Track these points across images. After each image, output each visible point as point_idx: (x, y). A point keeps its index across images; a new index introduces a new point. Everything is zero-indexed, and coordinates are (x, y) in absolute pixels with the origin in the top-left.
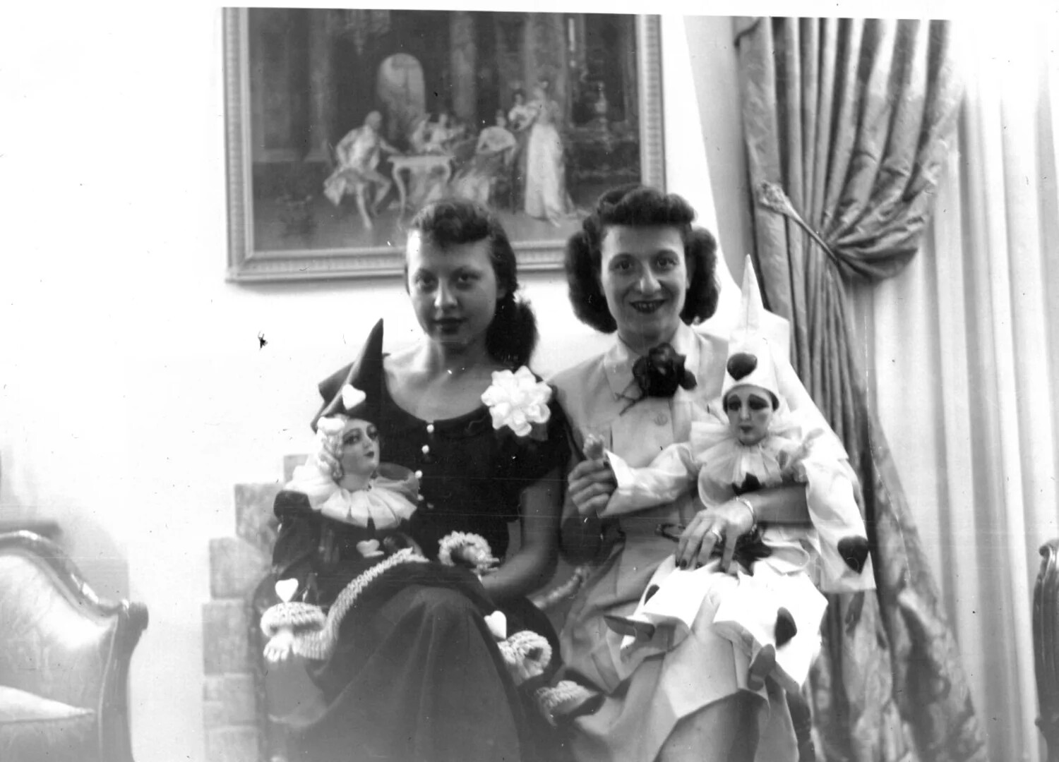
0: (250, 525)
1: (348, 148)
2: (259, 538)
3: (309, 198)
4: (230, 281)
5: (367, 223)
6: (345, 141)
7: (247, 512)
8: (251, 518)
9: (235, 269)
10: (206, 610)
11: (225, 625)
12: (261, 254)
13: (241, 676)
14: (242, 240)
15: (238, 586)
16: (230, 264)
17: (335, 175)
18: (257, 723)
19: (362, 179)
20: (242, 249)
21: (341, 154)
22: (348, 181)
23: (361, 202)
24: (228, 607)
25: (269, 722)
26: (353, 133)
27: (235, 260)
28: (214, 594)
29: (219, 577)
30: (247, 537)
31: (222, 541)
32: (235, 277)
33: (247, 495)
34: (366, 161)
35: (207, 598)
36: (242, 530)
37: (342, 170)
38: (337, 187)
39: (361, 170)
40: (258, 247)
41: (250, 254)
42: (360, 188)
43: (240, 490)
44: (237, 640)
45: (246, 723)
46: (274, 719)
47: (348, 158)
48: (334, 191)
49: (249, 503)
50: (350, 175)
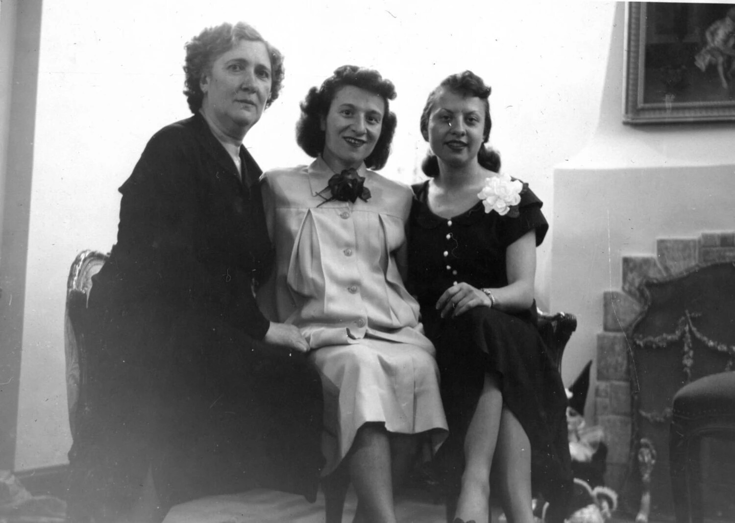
0: (632, 284)
1: (713, 34)
2: (638, 294)
3: (684, 67)
4: (626, 123)
5: (725, 84)
6: (712, 28)
7: (630, 276)
8: (633, 279)
9: (630, 115)
10: (600, 338)
11: (612, 348)
12: (648, 105)
13: (623, 384)
14: (636, 96)
15: (622, 325)
16: (627, 112)
17: (704, 50)
18: (631, 415)
19: (722, 53)
20: (635, 102)
21: (709, 37)
22: (713, 55)
23: (720, 69)
24: (615, 337)
25: (640, 416)
26: (718, 23)
27: (630, 109)
28: (606, 329)
29: (609, 317)
30: (630, 293)
31: (613, 294)
32: (629, 120)
33: (631, 265)
34: (726, 41)
35: (600, 331)
36: (626, 288)
37: (708, 48)
38: (704, 59)
39: (722, 48)
40: (646, 101)
41: (641, 105)
42: (721, 60)
43: (626, 261)
44: (620, 359)
45: (625, 414)
46: (644, 414)
47: (713, 40)
48: (702, 63)
49: (632, 270)
50: (714, 51)
